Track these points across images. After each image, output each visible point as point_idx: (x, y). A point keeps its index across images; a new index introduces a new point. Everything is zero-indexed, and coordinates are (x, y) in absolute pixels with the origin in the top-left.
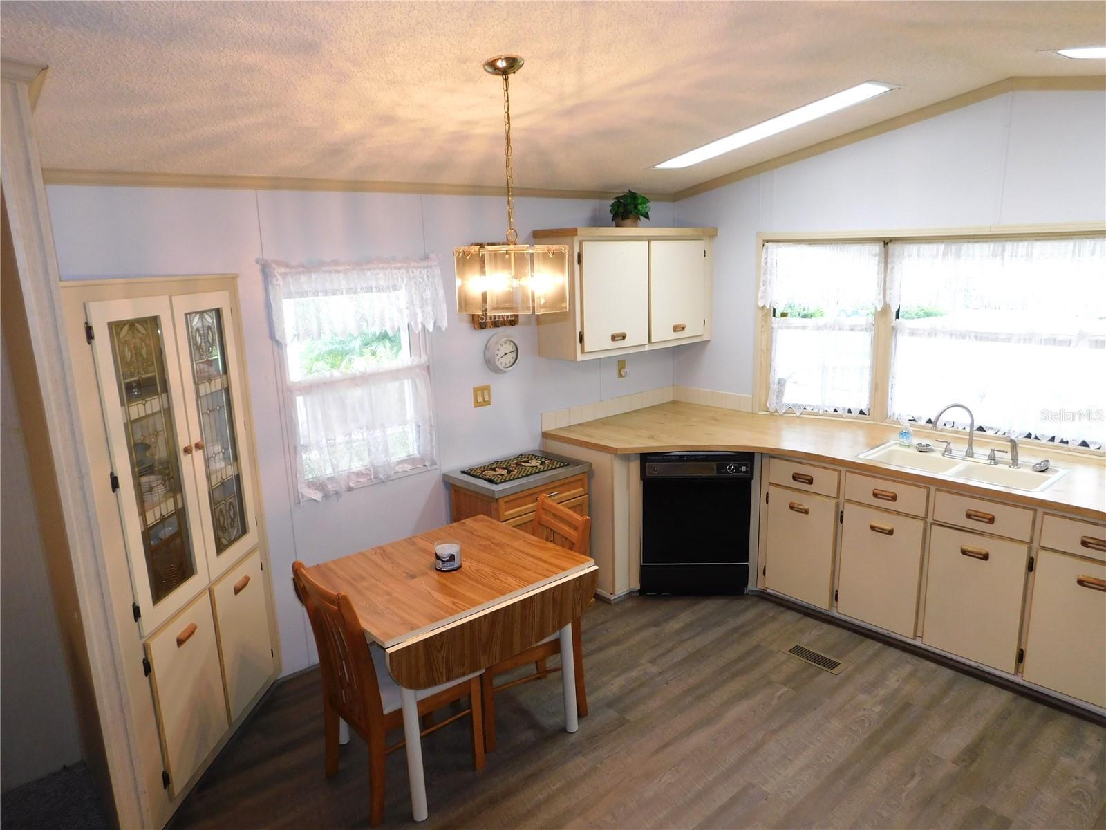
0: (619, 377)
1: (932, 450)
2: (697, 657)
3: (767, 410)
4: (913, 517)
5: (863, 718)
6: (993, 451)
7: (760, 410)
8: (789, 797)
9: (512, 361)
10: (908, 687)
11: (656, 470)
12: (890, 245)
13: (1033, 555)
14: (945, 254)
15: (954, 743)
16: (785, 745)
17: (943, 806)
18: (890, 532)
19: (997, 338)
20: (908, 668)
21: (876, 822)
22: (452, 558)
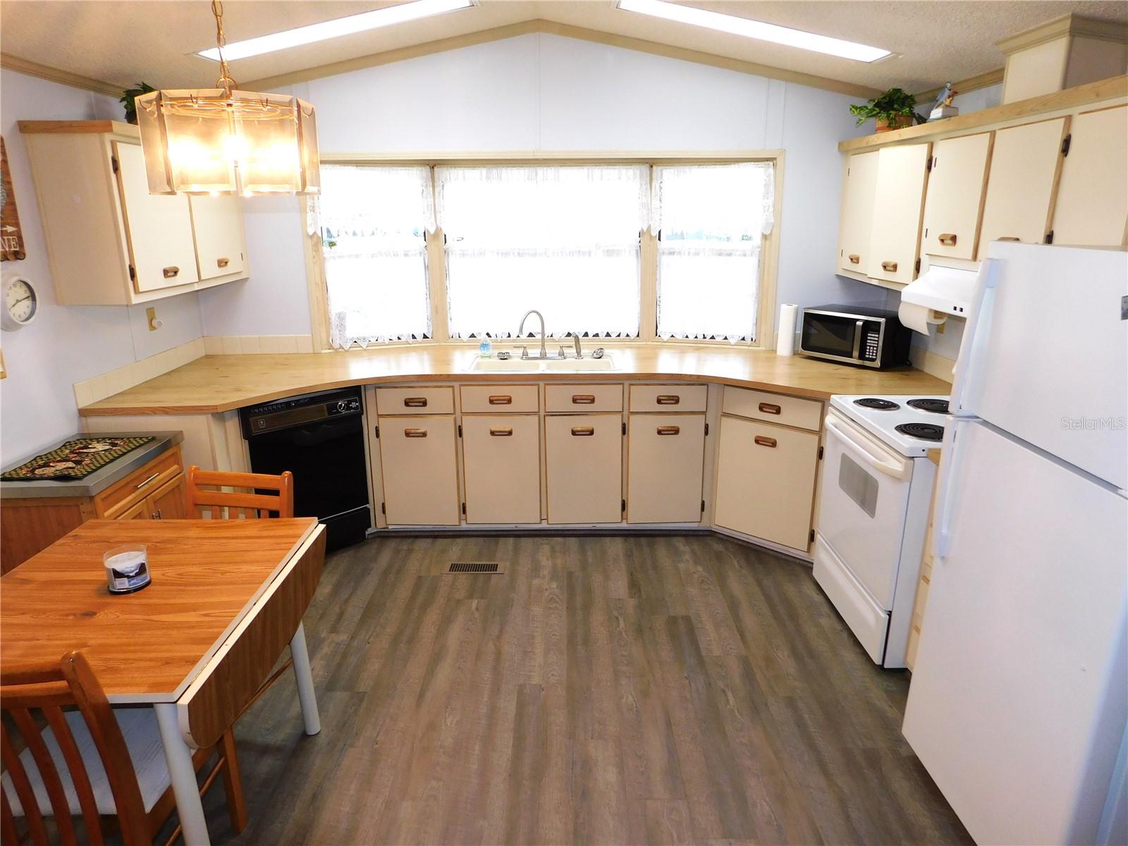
0: (150, 330)
1: (510, 357)
2: (372, 611)
3: (331, 347)
4: (528, 414)
5: (551, 596)
6: (561, 347)
7: (322, 349)
8: (556, 679)
9: (28, 311)
10: (559, 562)
11: (261, 425)
12: (436, 169)
13: (625, 421)
14: (488, 178)
15: (619, 586)
16: (516, 643)
17: (650, 628)
18: (510, 433)
19: (536, 253)
20: (546, 548)
21: (625, 662)
22: (142, 569)
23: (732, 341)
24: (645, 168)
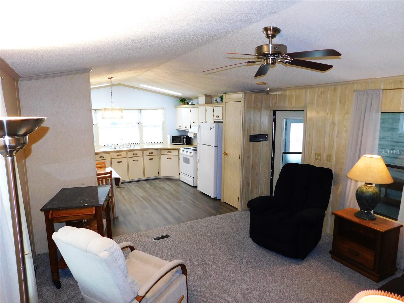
4: (125, 158)
13: (143, 158)
18: (121, 162)
21: (155, 192)
23: (158, 143)
24: (140, 110)
